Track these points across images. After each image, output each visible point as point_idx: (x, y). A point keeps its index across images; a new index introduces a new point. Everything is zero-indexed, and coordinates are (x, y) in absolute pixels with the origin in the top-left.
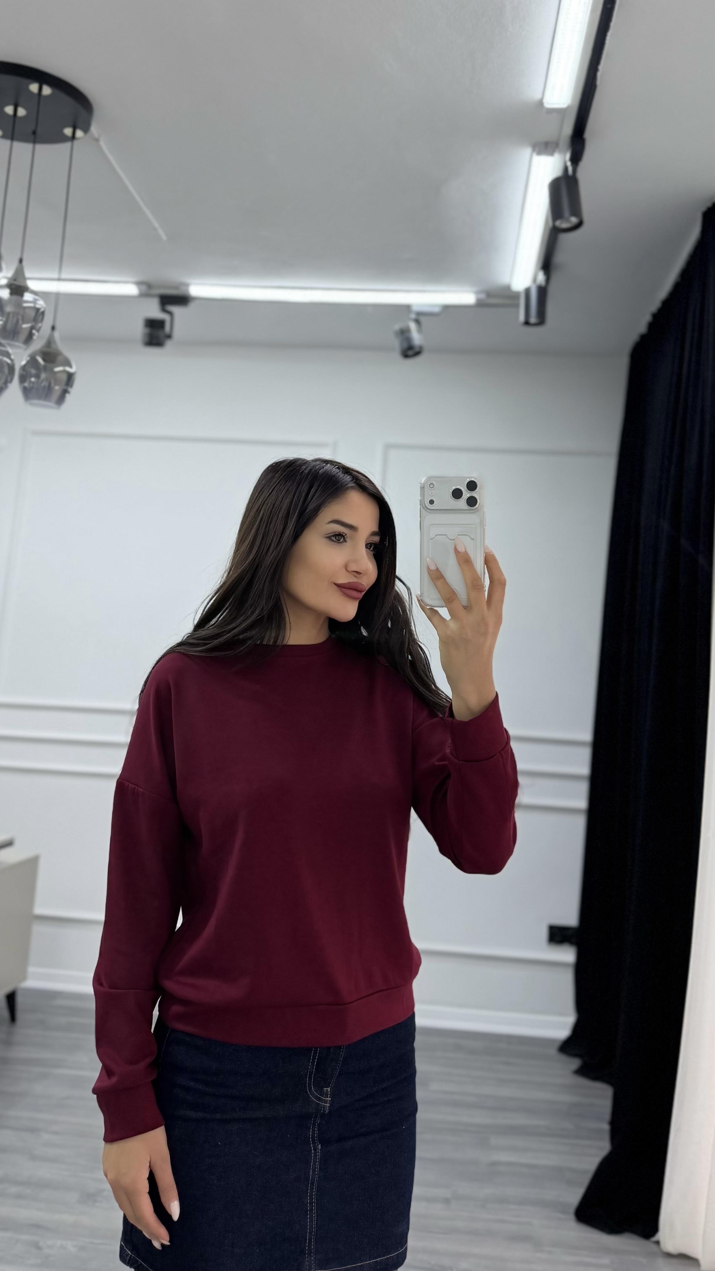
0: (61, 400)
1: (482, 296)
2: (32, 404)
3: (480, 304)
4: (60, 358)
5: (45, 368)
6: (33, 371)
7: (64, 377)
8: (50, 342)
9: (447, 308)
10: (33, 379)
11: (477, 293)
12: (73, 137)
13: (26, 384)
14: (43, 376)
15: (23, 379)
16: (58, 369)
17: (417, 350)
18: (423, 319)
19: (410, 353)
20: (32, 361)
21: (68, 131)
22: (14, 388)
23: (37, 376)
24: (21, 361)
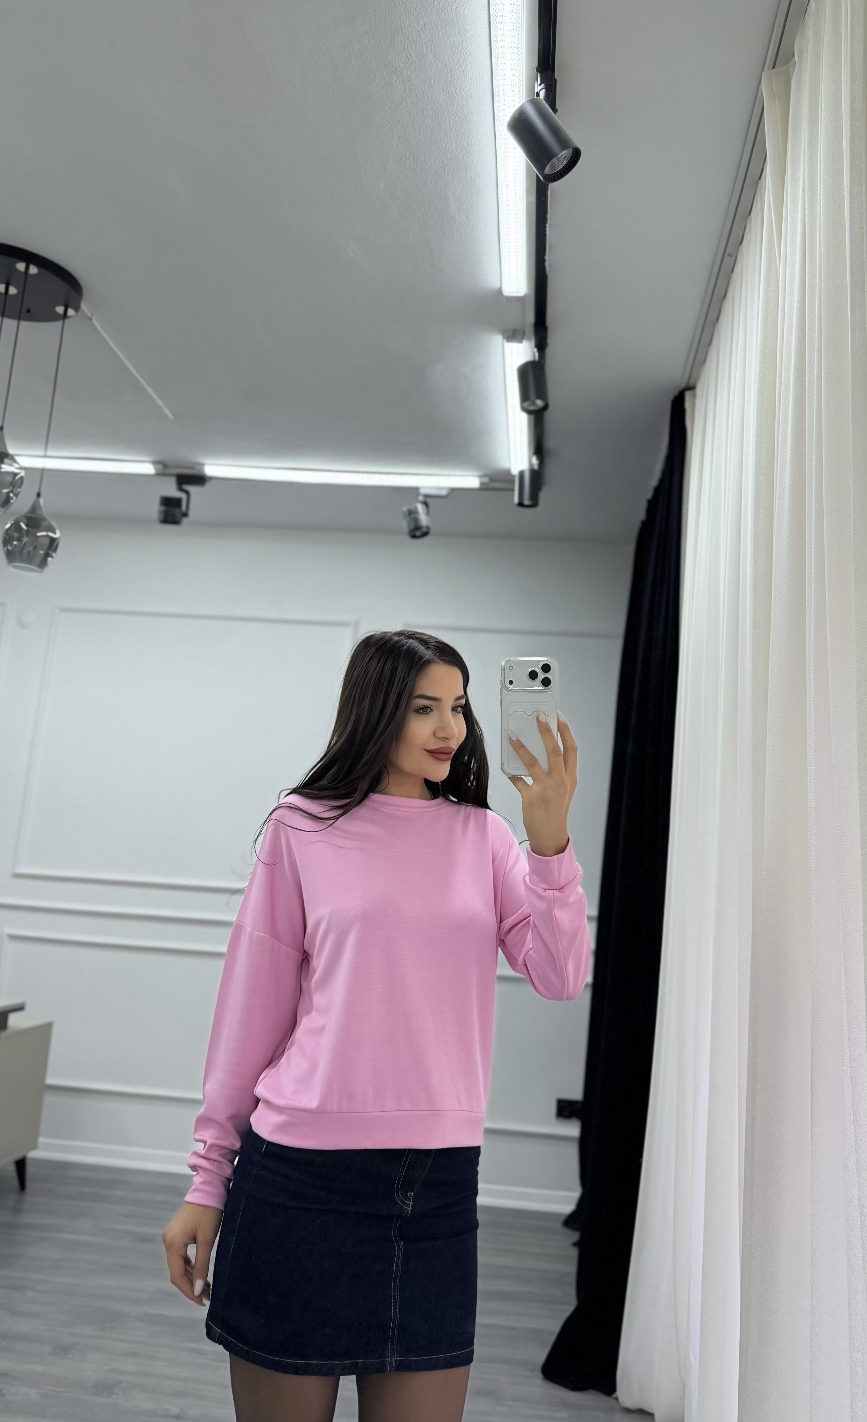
0: (43, 564)
1: (486, 480)
2: (15, 567)
3: (484, 488)
4: (44, 524)
5: (28, 532)
6: (16, 535)
7: (47, 542)
8: (35, 508)
9: (453, 490)
10: (15, 543)
11: (481, 477)
12: (65, 316)
13: (9, 548)
14: (25, 539)
15: (7, 541)
16: (41, 534)
17: (425, 530)
18: (429, 500)
19: (418, 533)
20: (16, 526)
21: (60, 310)
23: (19, 540)
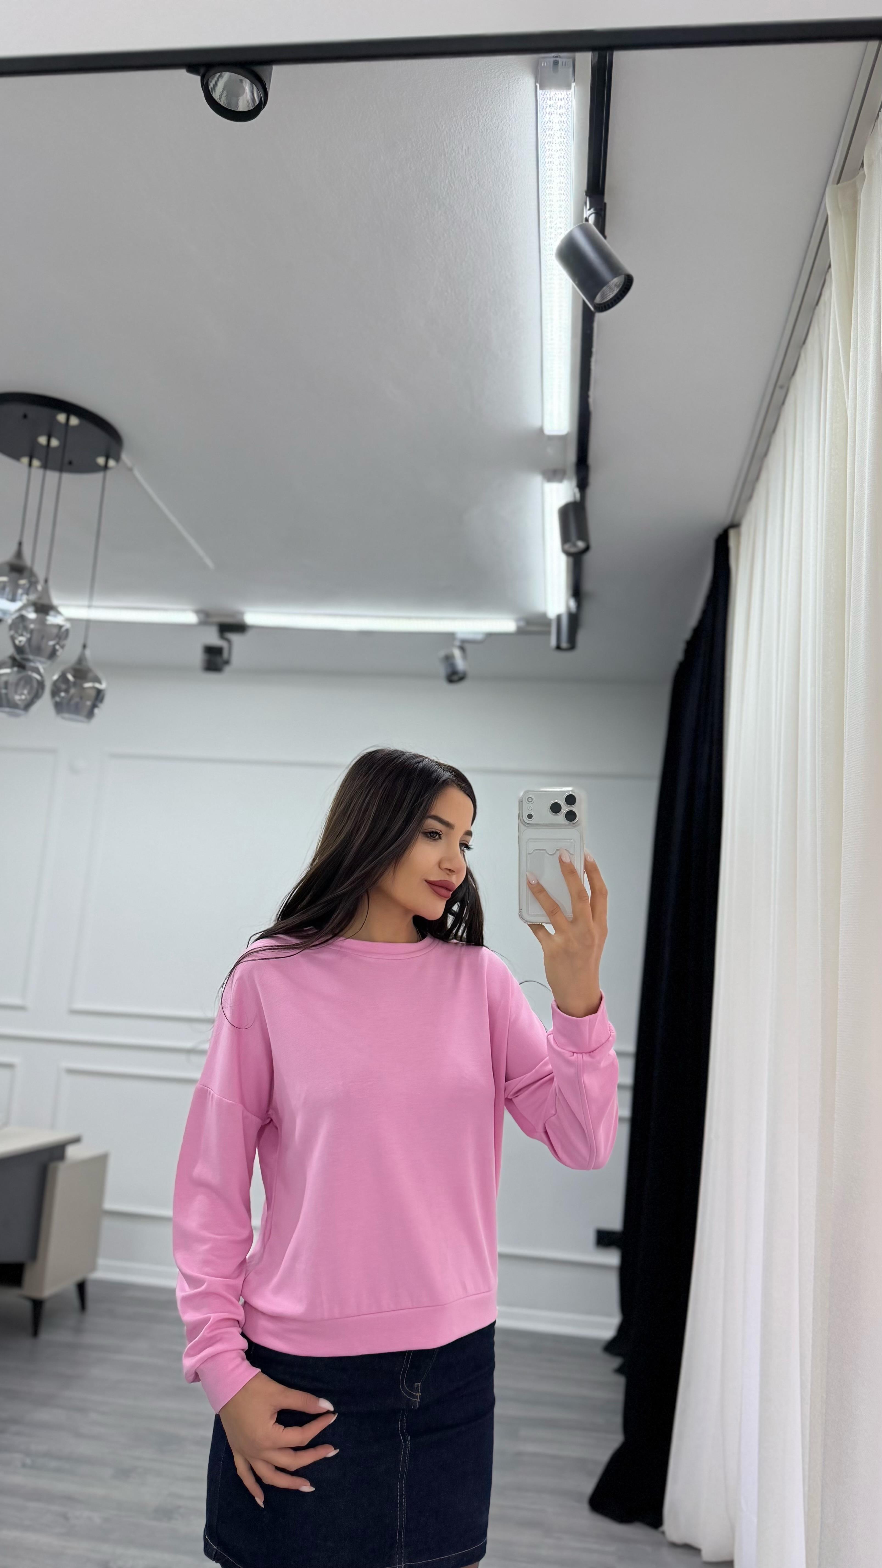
0: (90, 715)
1: (522, 624)
2: (63, 718)
3: (520, 632)
4: (90, 675)
5: (75, 684)
6: (63, 687)
7: (93, 693)
8: (81, 660)
9: (490, 636)
10: (63, 694)
11: (518, 620)
12: (106, 467)
13: (58, 699)
14: (72, 691)
15: (55, 693)
16: (88, 685)
17: (461, 674)
18: (465, 645)
19: (455, 678)
20: (63, 677)
21: (101, 461)
22: (45, 702)
23: (67, 691)
24: (53, 675)
